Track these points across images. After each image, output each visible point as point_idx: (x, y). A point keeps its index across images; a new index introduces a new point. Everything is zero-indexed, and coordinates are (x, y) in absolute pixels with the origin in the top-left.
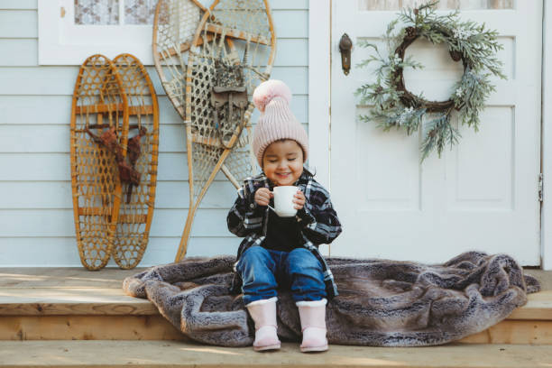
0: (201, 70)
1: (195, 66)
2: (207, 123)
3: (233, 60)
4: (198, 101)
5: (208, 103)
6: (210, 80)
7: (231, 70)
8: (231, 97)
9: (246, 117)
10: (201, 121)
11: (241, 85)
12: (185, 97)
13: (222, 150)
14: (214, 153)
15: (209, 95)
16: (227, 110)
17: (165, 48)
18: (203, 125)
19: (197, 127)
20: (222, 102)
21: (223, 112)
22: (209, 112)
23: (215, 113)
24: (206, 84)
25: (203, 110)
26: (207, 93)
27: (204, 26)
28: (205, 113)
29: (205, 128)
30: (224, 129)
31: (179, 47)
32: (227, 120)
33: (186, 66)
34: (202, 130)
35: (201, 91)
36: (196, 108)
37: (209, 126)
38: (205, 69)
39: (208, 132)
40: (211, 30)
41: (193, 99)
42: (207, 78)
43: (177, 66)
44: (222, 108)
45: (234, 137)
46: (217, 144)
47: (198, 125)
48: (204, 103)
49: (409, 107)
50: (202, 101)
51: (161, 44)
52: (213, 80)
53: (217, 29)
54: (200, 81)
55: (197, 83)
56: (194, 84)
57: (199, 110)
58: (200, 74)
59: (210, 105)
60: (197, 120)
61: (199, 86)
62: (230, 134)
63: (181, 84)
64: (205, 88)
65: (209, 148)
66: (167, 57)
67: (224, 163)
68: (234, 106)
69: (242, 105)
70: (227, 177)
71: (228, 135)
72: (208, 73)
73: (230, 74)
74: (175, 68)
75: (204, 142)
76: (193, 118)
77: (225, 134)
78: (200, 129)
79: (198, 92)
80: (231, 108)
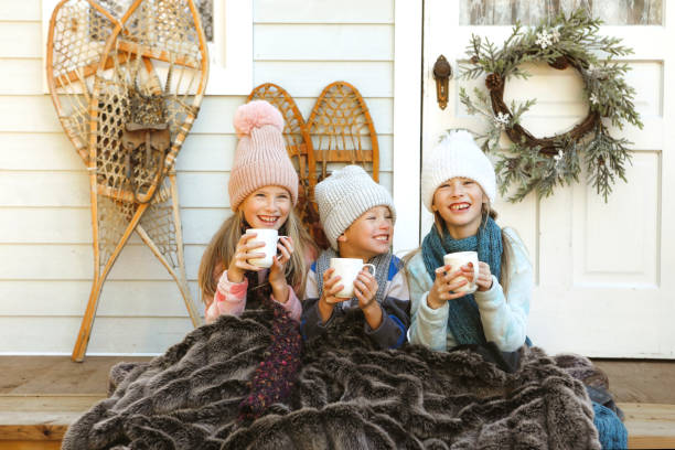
0: (111, 101)
1: (102, 95)
2: (117, 171)
3: (151, 89)
4: (106, 141)
5: (118, 143)
6: (122, 115)
7: (148, 101)
8: (148, 136)
9: (168, 162)
10: (109, 167)
11: (162, 121)
12: (89, 136)
13: (136, 205)
14: (126, 209)
15: (120, 134)
16: (144, 153)
17: (64, 71)
18: (112, 173)
19: (104, 176)
20: (137, 143)
21: (139, 156)
22: (120, 156)
23: (127, 157)
24: (116, 120)
25: (112, 153)
26: (117, 131)
27: (114, 44)
28: (115, 157)
29: (115, 177)
30: (138, 179)
31: (81, 70)
32: (143, 165)
33: (91, 96)
34: (112, 178)
35: (110, 129)
36: (104, 150)
37: (120, 175)
38: (116, 100)
39: (118, 182)
40: (123, 48)
41: (99, 138)
42: (118, 111)
43: (79, 95)
44: (137, 150)
45: (152, 188)
46: (129, 198)
47: (106, 173)
48: (114, 143)
49: (557, 153)
50: (111, 141)
51: (59, 67)
52: (126, 113)
53: (131, 47)
54: (109, 116)
55: (104, 117)
56: (101, 119)
57: (107, 153)
58: (109, 106)
59: (121, 147)
60: (104, 166)
61: (107, 122)
62: (147, 186)
63: (84, 119)
64: (115, 124)
65: (121, 203)
66: (67, 84)
67: (140, 222)
68: (152, 148)
69: (162, 149)
70: (143, 240)
71: (144, 186)
72: (120, 104)
73: (148, 107)
74: (77, 97)
75: (113, 196)
76: (99, 164)
77: (140, 185)
78: (108, 177)
79: (106, 129)
80: (149, 151)
